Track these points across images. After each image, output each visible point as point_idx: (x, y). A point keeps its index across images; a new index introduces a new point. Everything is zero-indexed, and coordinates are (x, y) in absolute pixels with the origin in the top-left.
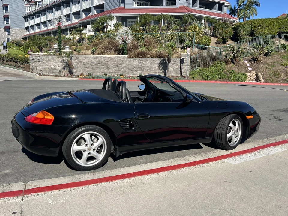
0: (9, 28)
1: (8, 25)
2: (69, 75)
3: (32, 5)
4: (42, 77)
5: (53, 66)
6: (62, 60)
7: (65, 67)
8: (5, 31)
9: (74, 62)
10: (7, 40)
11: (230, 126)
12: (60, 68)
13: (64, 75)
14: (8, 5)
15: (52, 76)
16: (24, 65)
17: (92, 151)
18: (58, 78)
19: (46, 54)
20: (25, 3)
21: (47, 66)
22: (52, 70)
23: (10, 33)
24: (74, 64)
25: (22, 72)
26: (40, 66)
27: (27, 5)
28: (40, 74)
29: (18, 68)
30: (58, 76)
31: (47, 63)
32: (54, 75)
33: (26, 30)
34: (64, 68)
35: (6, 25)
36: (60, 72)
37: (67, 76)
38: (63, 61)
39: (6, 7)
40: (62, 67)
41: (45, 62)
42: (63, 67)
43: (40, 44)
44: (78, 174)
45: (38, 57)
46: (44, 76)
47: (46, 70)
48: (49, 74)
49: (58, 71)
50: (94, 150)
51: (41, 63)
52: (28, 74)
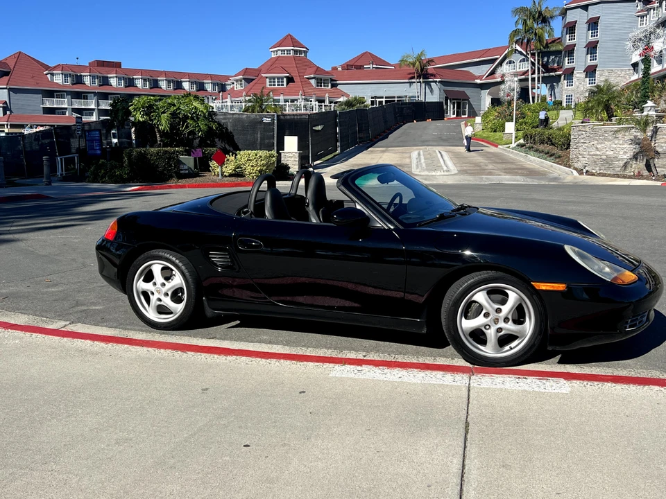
0: (595, 70)
1: (593, 63)
2: (646, 173)
3: (652, 10)
4: (585, 177)
5: (612, 152)
6: (632, 137)
7: (637, 154)
8: (586, 77)
9: (662, 141)
12: (625, 157)
13: (632, 174)
15: (604, 175)
16: (564, 151)
18: (615, 181)
19: (600, 125)
20: (639, 8)
21: (598, 153)
22: (608, 162)
23: (595, 80)
24: (662, 147)
25: (552, 166)
26: (585, 153)
27: (642, 11)
28: (580, 172)
29: (548, 158)
30: (618, 176)
31: (599, 146)
32: (612, 173)
33: (632, 72)
34: (635, 157)
35: (590, 63)
36: (625, 165)
37: (639, 176)
38: (635, 141)
39: (595, 23)
40: (630, 154)
41: (596, 142)
42: (632, 154)
43: (608, 101)
45: (583, 133)
46: (589, 175)
47: (595, 162)
48: (602, 171)
49: (622, 165)
51: (587, 145)
52: (557, 170)
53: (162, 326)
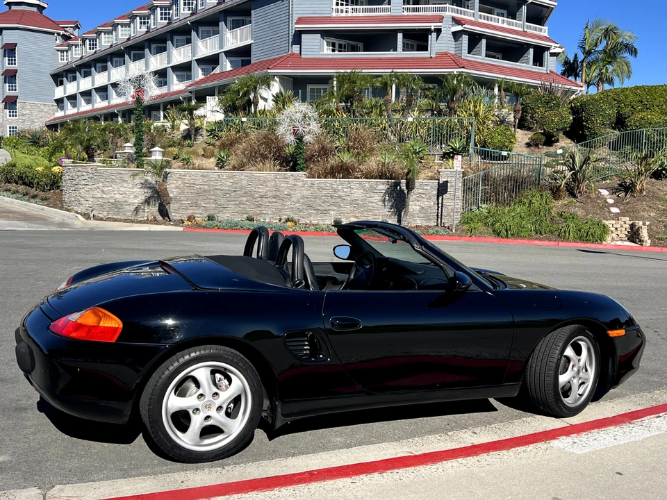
0: (16, 101)
1: (13, 93)
2: (160, 218)
3: (74, 47)
4: (92, 223)
5: (121, 196)
6: (143, 181)
7: (149, 198)
8: (5, 108)
9: (173, 186)
10: (8, 129)
11: (565, 356)
12: (136, 201)
13: (146, 218)
14: (16, 45)
15: (115, 220)
16: (48, 192)
17: (213, 413)
18: (130, 226)
19: (105, 167)
20: (58, 42)
21: (104, 196)
22: (116, 205)
23: (16, 112)
24: (173, 192)
25: (43, 209)
26: (87, 196)
27: (61, 45)
28: (87, 216)
29: (32, 200)
30: (132, 221)
31: (105, 189)
32: (122, 218)
33: (56, 108)
34: (147, 202)
35: (8, 93)
36: (137, 210)
37: (155, 221)
38: (145, 185)
39: (11, 50)
40: (142, 198)
41: (101, 185)
42: (143, 198)
43: (89, 140)
44: (178, 471)
45: (84, 174)
46: (97, 220)
47: (101, 206)
48: (110, 216)
49: (133, 210)
50: (220, 408)
51: (90, 187)
52: (56, 214)
53: (212, 456)
